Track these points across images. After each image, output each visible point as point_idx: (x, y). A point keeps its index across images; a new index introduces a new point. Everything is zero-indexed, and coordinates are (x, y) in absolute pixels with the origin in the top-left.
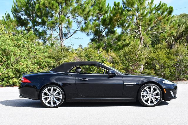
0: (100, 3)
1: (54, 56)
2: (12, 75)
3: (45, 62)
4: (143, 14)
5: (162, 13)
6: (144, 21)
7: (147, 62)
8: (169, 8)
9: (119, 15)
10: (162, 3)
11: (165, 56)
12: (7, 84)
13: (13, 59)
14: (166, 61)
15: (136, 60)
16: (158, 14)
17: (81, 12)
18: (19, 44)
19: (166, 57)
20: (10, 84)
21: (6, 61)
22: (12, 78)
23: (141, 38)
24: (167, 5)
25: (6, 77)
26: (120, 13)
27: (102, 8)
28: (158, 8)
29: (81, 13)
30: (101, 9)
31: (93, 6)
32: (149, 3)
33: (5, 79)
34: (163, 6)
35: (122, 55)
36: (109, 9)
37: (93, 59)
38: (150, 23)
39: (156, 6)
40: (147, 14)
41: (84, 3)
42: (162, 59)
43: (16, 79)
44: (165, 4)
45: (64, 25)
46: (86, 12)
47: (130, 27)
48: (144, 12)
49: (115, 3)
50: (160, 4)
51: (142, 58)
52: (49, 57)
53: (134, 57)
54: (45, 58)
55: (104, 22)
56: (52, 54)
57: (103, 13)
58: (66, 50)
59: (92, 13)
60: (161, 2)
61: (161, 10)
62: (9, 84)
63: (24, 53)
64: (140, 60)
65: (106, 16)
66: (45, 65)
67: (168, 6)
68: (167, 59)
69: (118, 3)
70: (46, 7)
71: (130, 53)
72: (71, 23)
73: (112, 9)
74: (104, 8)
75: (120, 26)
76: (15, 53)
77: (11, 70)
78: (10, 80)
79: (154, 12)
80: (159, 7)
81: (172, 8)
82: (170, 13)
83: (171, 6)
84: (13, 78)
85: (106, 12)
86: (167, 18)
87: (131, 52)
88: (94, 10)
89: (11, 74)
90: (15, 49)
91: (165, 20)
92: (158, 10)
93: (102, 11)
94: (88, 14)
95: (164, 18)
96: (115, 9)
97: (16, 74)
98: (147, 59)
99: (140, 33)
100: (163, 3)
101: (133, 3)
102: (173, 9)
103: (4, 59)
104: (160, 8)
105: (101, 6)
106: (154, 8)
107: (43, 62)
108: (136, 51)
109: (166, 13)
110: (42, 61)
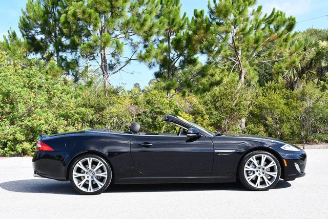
0: (170, 13)
1: (92, 103)
2: (20, 137)
3: (78, 113)
4: (243, 30)
5: (277, 28)
6: (246, 43)
7: (251, 113)
8: (289, 19)
9: (202, 31)
10: (276, 11)
11: (283, 101)
12: (13, 153)
13: (22, 108)
14: (283, 110)
15: (234, 110)
16: (270, 31)
17: (139, 27)
18: (32, 83)
19: (285, 104)
20: (17, 152)
21: (9, 113)
22: (21, 142)
23: (241, 71)
24: (284, 14)
25: (10, 141)
26: (204, 28)
27: (173, 20)
28: (269, 21)
29: (137, 29)
30: (172, 23)
31: (158, 17)
32: (254, 10)
33: (9, 143)
34: (277, 16)
35: (208, 102)
36: (185, 22)
37: (159, 108)
38: (256, 45)
39: (265, 16)
40: (251, 30)
41: (143, 12)
42: (277, 108)
43: (27, 144)
44: (281, 13)
45: (109, 51)
46: (146, 28)
47: (222, 52)
48: (246, 26)
49: (195, 11)
50: (273, 13)
51: (243, 106)
52: (85, 106)
53: (230, 104)
54: (78, 106)
55: (177, 44)
56: (89, 100)
57: (175, 28)
58: (113, 92)
59: (156, 30)
60: (274, 9)
61: (275, 23)
62: (15, 152)
63: (42, 98)
64: (240, 109)
65: (182, 33)
66: (76, 119)
67: (287, 16)
68: (285, 108)
69: (202, 12)
70: (79, 19)
71: (222, 97)
72: (121, 46)
73: (190, 21)
74: (177, 20)
75: (204, 51)
76: (25, 98)
77: (19, 128)
78: (17, 146)
79: (263, 26)
80: (273, 18)
81: (293, 19)
82: (290, 27)
83: (291, 17)
84: (23, 141)
85: (181, 28)
86: (284, 37)
87: (224, 95)
88: (160, 23)
89: (19, 135)
90: (25, 92)
91: (282, 39)
92: (270, 23)
93: (174, 26)
94: (149, 31)
95: (280, 36)
96: (196, 21)
97: (27, 135)
98: (251, 107)
99: (240, 63)
100: (278, 12)
101: (227, 11)
102: (295, 21)
103: (7, 110)
104: (273, 20)
105: (172, 16)
106: (263, 20)
107: (74, 114)
108: (232, 93)
109: (283, 29)
110: (72, 111)
